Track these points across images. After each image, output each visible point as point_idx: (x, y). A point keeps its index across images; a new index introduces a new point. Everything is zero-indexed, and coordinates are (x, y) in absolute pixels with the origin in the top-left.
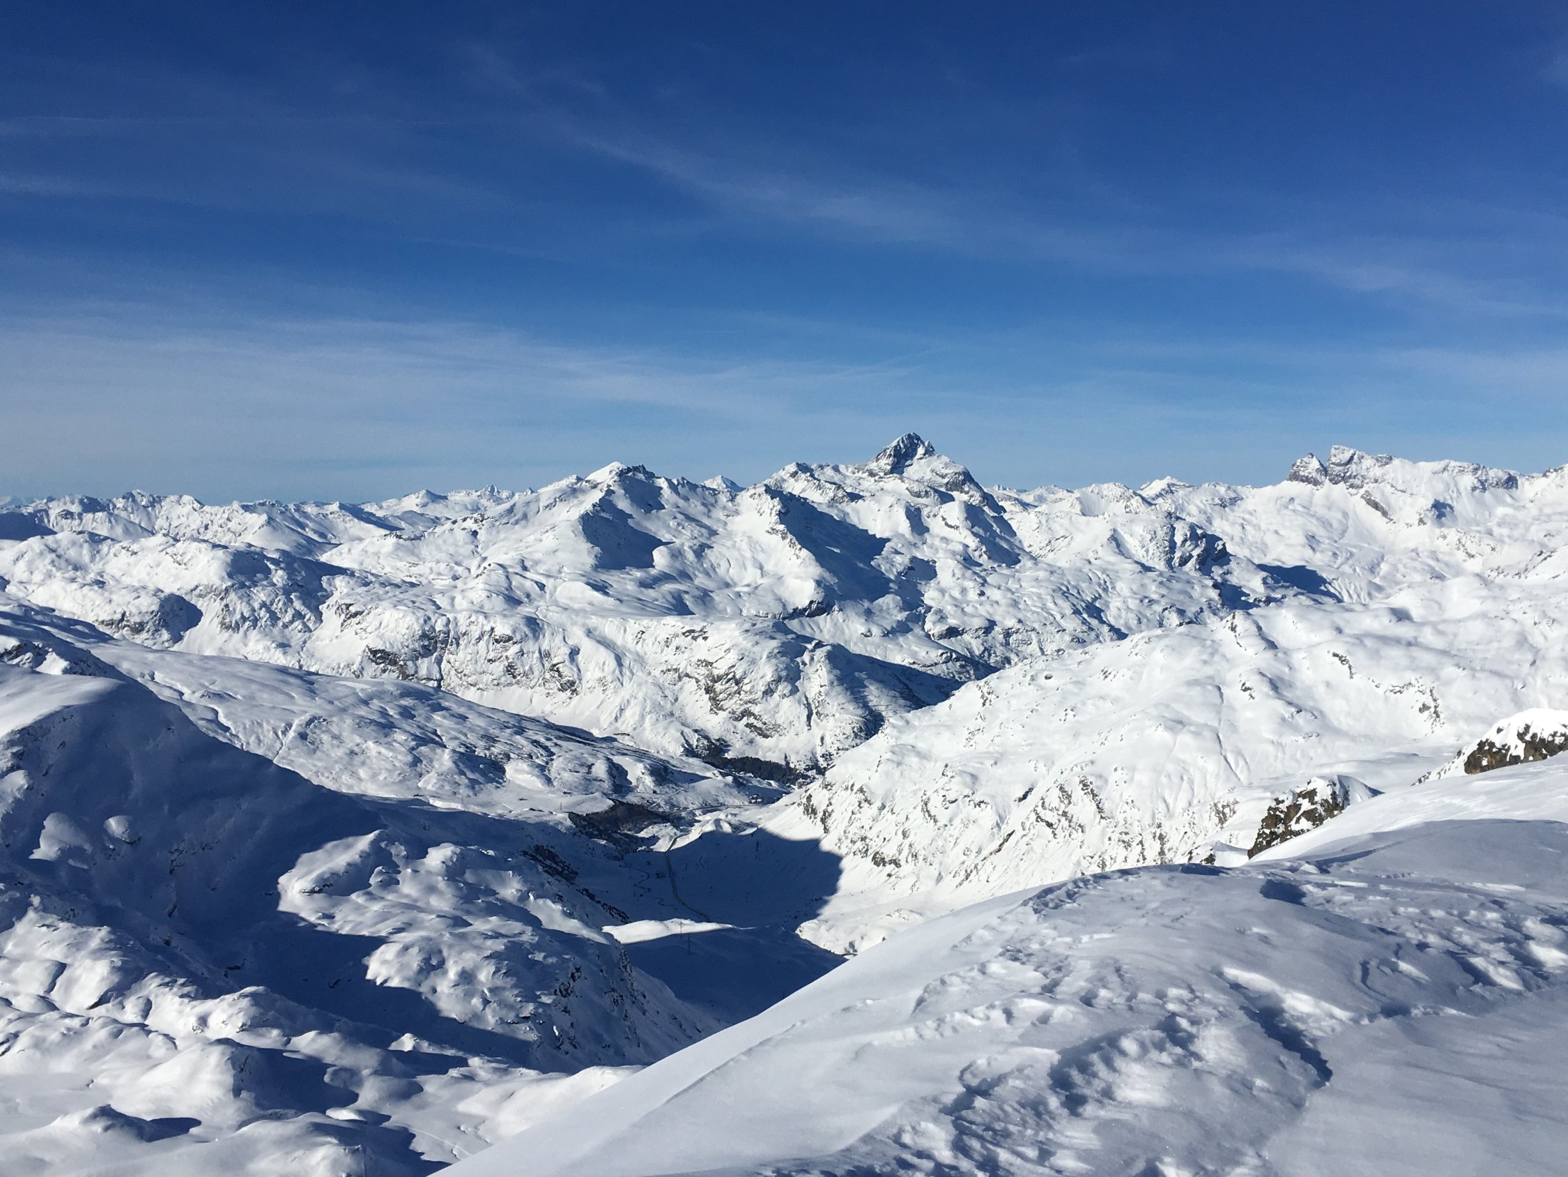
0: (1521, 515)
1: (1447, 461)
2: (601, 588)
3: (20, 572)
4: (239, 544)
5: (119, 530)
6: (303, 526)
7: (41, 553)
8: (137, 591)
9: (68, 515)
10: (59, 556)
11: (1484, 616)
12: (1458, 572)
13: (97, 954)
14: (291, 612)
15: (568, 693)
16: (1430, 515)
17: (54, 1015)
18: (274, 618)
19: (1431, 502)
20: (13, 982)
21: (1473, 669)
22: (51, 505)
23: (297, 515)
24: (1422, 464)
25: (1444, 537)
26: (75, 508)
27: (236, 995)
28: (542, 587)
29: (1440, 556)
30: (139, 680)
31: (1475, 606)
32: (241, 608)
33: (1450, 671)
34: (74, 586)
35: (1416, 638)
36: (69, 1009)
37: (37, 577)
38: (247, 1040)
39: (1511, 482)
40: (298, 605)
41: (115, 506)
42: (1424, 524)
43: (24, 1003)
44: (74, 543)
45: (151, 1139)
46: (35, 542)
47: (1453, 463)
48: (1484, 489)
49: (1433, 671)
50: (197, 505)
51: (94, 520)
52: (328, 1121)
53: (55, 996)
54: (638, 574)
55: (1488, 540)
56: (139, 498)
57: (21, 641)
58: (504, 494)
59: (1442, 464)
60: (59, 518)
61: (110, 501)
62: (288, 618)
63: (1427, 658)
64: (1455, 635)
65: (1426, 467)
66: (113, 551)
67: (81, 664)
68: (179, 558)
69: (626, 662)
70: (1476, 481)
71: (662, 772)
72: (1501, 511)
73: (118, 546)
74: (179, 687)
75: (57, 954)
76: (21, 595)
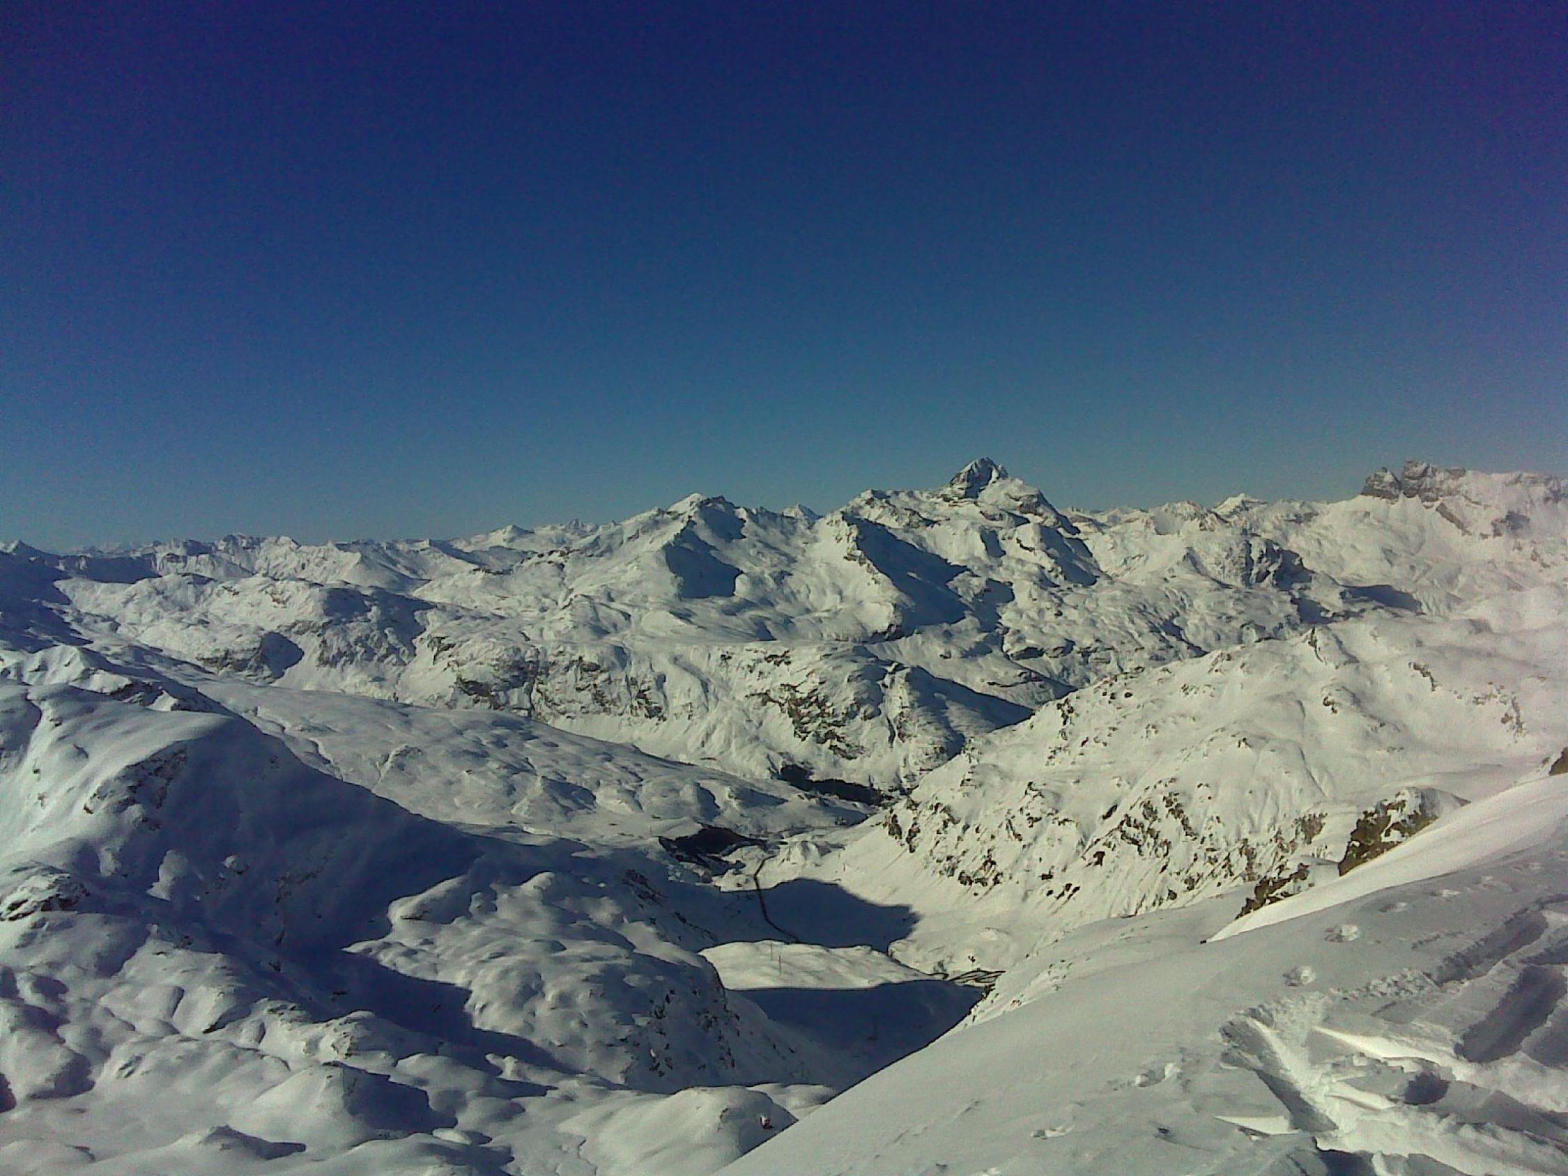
1: (1518, 473)
2: (685, 616)
3: (130, 613)
4: (333, 582)
5: (221, 572)
6: (395, 563)
7: (150, 596)
8: (240, 629)
9: (173, 558)
10: (166, 598)
12: (1536, 583)
13: (212, 982)
14: (385, 645)
15: (655, 719)
17: (175, 1038)
18: (369, 653)
20: (136, 1006)
22: (157, 549)
23: (389, 553)
24: (1493, 475)
25: (1520, 549)
26: (180, 552)
27: (342, 1020)
28: (627, 616)
29: (1518, 568)
30: (243, 715)
32: (337, 644)
34: (180, 626)
36: (188, 1032)
37: (146, 619)
38: (354, 1062)
40: (392, 639)
41: (217, 549)
42: (1499, 535)
43: (146, 1026)
44: (180, 586)
45: (269, 1157)
46: (143, 585)
47: (1525, 475)
48: (1557, 500)
50: (293, 545)
51: (198, 562)
52: (433, 1141)
53: (176, 1020)
54: (721, 602)
56: (239, 541)
57: (130, 679)
58: (589, 528)
60: (165, 561)
61: (213, 544)
62: (383, 651)
65: (1497, 477)
66: (216, 590)
67: (190, 701)
68: (276, 597)
69: (711, 688)
70: (1548, 492)
71: (750, 796)
73: (220, 587)
74: (281, 721)
75: (174, 980)
76: (131, 635)
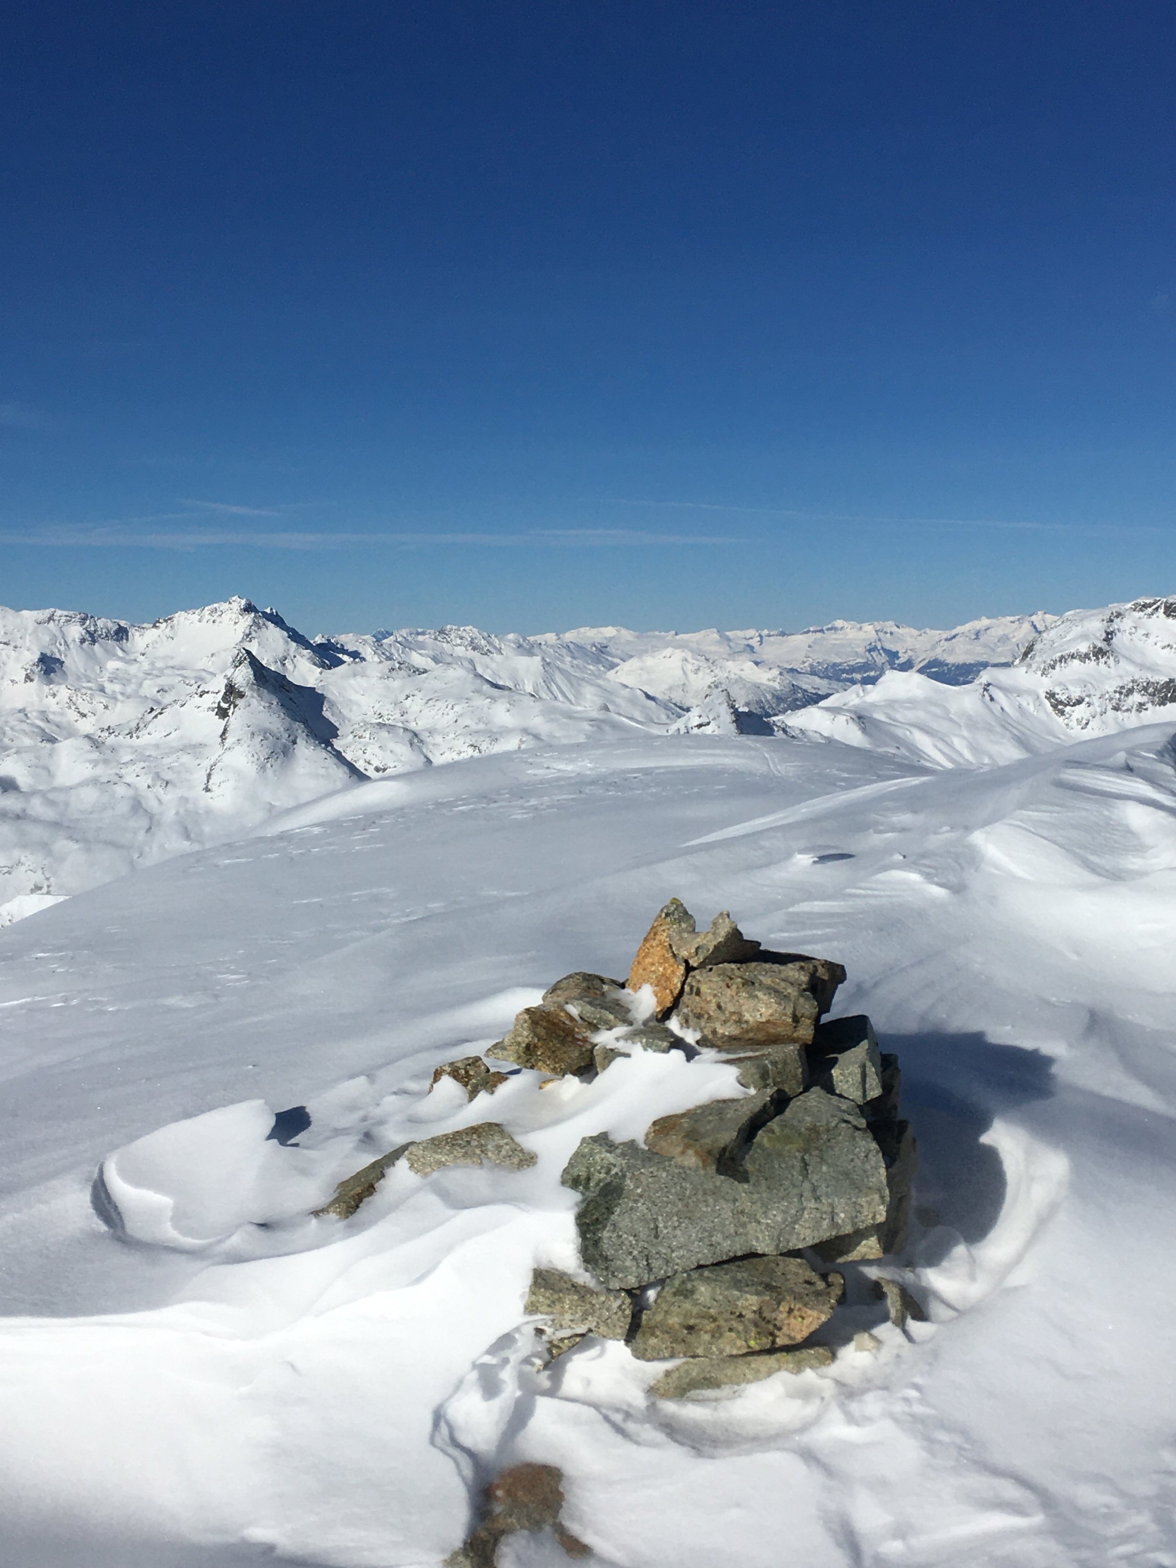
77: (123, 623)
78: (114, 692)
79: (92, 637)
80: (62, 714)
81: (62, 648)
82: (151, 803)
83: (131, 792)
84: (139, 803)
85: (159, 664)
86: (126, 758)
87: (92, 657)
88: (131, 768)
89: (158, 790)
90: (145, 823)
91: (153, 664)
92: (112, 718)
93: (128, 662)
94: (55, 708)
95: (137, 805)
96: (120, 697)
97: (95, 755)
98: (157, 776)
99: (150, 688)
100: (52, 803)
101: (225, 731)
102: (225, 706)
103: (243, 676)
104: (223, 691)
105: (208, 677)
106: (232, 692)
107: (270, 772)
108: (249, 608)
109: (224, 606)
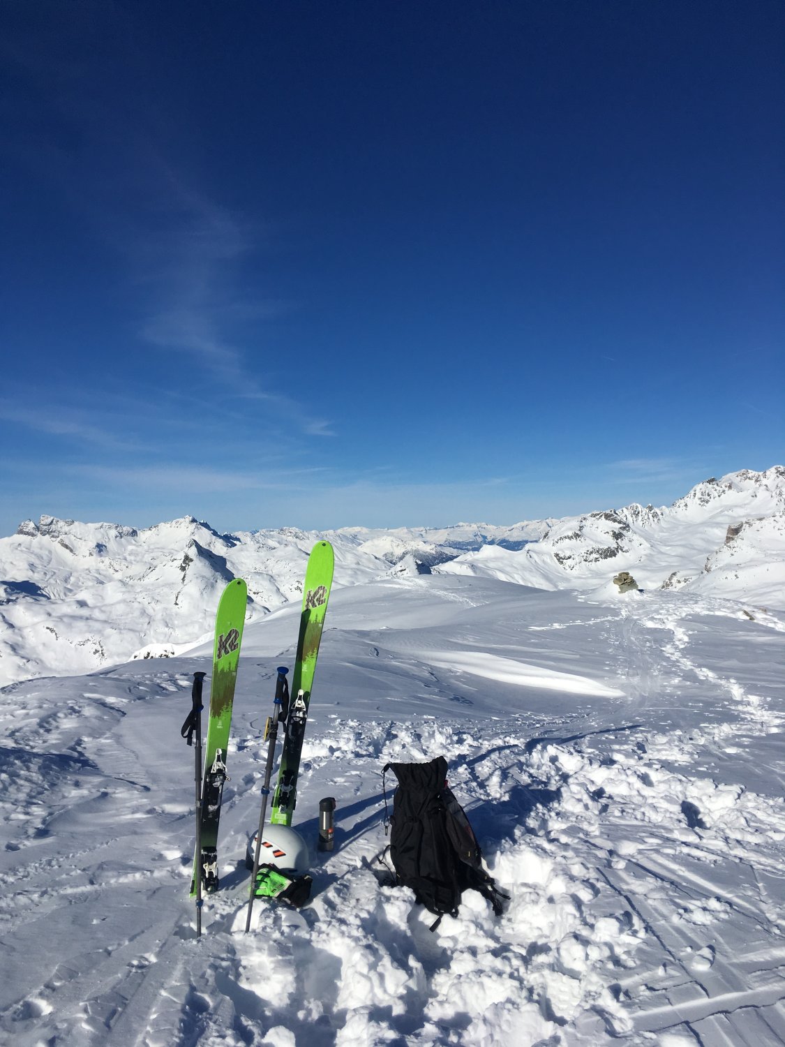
0: (140, 549)
11: (124, 601)
16: (95, 550)
19: (95, 544)
21: (120, 629)
31: (119, 596)
33: (109, 631)
35: (90, 615)
39: (134, 533)
49: (100, 632)
55: (124, 562)
59: (100, 524)
63: (97, 625)
64: (111, 612)
72: (130, 548)
77: (134, 528)
78: (131, 560)
79: (121, 535)
80: (107, 570)
81: (107, 540)
82: (150, 611)
83: (140, 606)
84: (145, 611)
85: (152, 547)
86: (139, 590)
87: (120, 544)
88: (140, 595)
89: (153, 604)
90: (147, 620)
91: (149, 547)
92: (130, 572)
93: (137, 546)
94: (104, 568)
95: (144, 612)
96: (134, 562)
97: (124, 589)
98: (153, 598)
99: (147, 558)
100: (103, 612)
101: (184, 577)
102: (184, 565)
103: (193, 552)
104: (183, 559)
105: (175, 552)
106: (187, 559)
107: (205, 595)
108: (194, 521)
109: (182, 520)
